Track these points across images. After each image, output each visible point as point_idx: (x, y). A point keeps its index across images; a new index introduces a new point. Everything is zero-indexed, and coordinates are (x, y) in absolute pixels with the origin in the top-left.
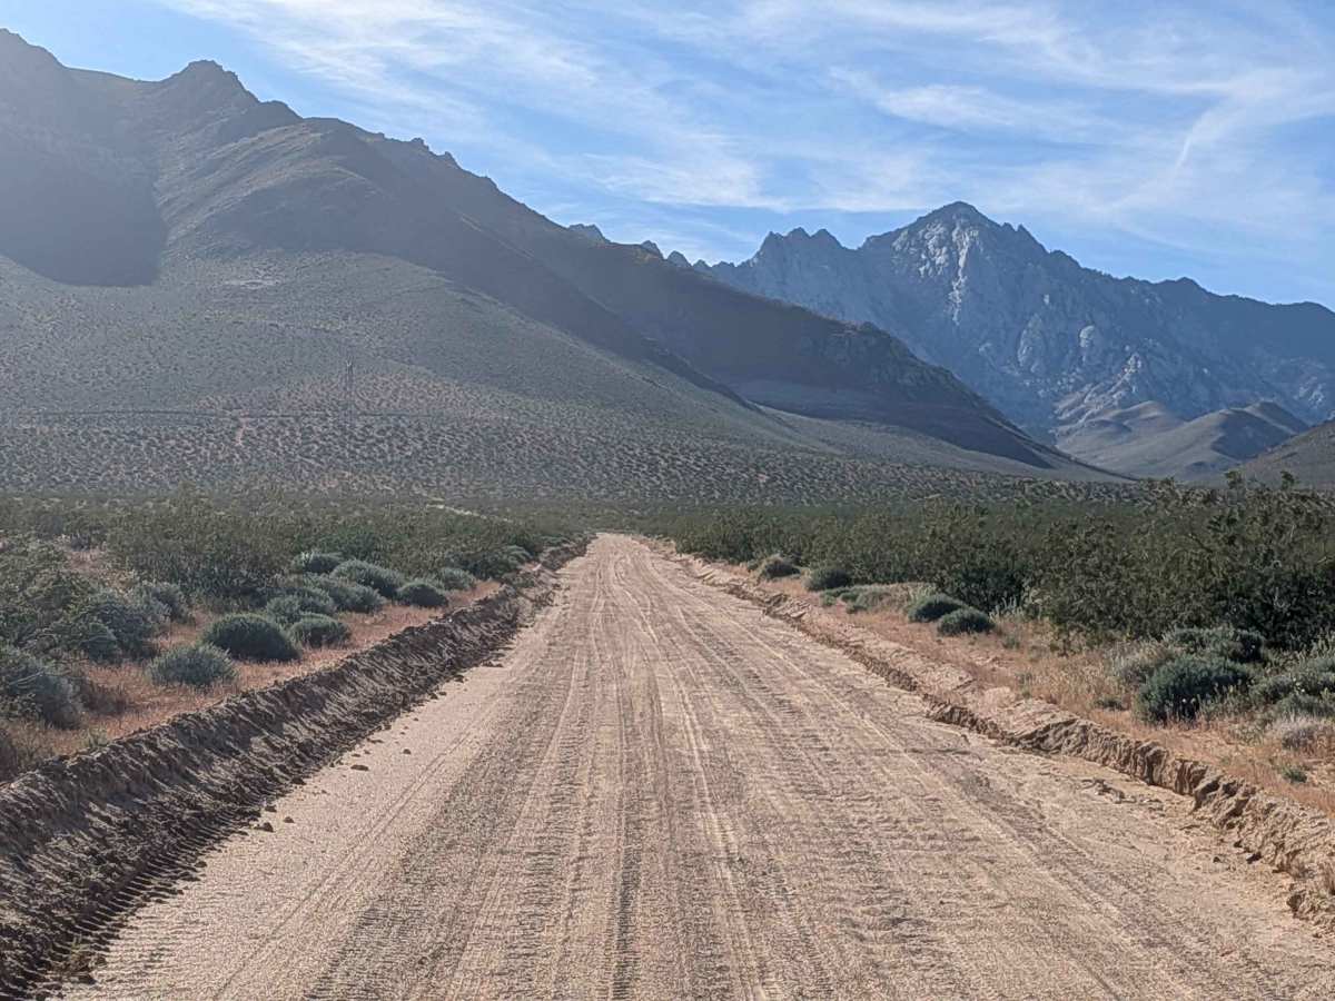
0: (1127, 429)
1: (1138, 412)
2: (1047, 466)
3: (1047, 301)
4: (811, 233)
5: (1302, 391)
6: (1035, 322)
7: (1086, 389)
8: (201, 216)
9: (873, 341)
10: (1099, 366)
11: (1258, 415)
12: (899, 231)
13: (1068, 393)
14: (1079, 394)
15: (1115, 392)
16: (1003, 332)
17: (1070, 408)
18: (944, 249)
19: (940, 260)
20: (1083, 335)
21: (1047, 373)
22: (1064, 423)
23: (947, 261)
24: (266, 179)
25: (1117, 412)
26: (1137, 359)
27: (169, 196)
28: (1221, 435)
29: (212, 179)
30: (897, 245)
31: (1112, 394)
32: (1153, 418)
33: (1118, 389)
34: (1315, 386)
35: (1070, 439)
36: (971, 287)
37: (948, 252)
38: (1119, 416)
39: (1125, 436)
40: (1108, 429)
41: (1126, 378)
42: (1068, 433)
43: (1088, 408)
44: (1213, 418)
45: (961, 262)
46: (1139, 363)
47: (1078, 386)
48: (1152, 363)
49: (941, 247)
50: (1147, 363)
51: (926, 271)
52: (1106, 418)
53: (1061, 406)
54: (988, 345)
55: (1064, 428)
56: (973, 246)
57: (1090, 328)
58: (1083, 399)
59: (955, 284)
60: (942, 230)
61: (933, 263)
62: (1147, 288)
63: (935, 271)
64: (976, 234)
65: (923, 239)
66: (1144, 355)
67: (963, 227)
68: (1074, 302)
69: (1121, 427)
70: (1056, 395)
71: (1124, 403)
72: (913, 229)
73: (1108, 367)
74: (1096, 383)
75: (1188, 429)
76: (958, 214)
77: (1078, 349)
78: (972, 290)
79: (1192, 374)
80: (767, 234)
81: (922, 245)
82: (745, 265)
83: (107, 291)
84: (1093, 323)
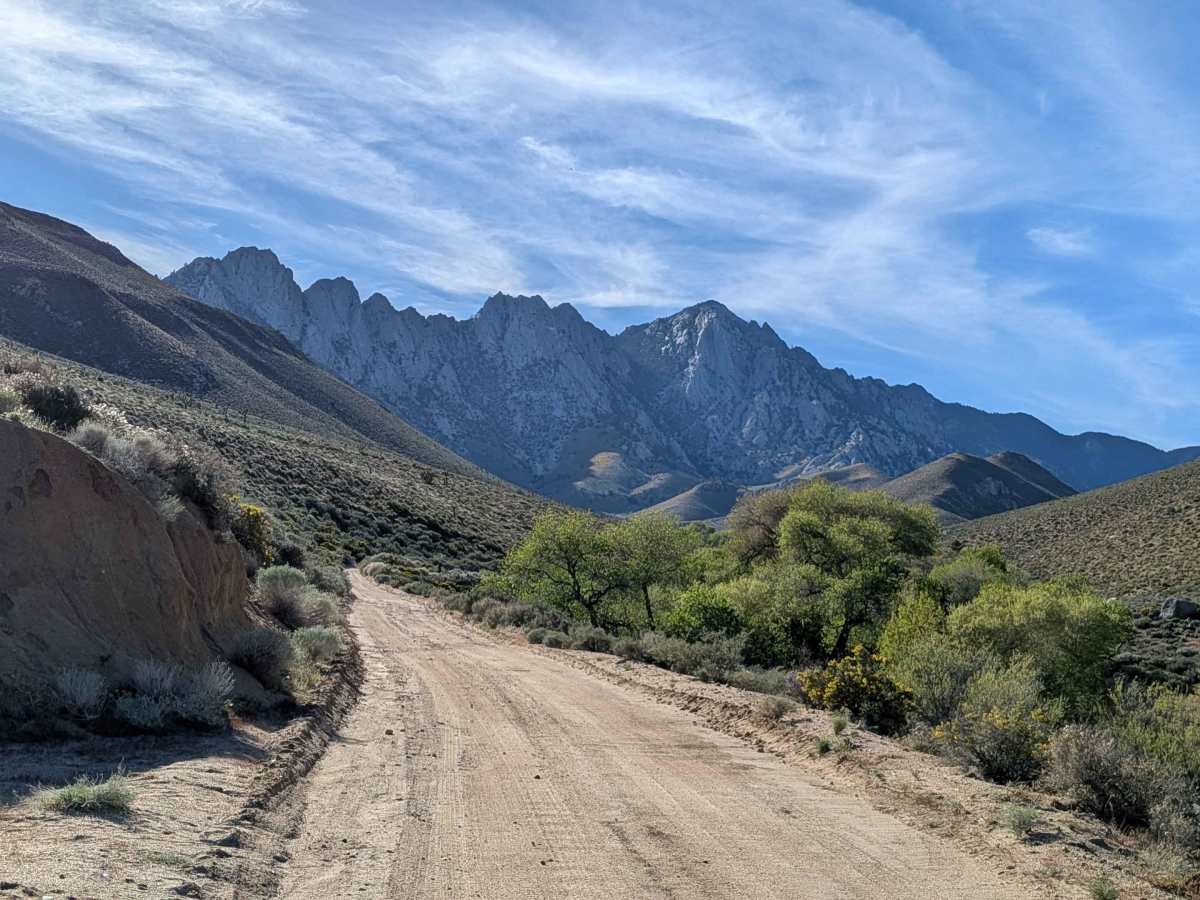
6: (761, 396)
7: (805, 461)
10: (821, 439)
13: (786, 465)
15: (833, 464)
16: (731, 406)
18: (685, 331)
19: (680, 340)
20: (807, 410)
21: (768, 446)
23: (686, 341)
26: (859, 433)
28: (948, 486)
30: (647, 332)
31: (830, 465)
32: (863, 480)
33: (836, 461)
36: (704, 363)
37: (689, 333)
41: (847, 450)
44: (938, 466)
45: (698, 341)
46: (861, 436)
47: (797, 459)
48: (874, 439)
49: (683, 331)
50: (869, 437)
51: (667, 350)
56: (709, 327)
58: (802, 469)
59: (690, 361)
61: (674, 343)
63: (674, 351)
65: (671, 325)
66: (866, 431)
68: (801, 379)
70: (774, 465)
73: (829, 440)
74: (816, 455)
77: (801, 423)
78: (706, 366)
79: (915, 453)
80: (496, 294)
81: (668, 330)
82: (465, 322)
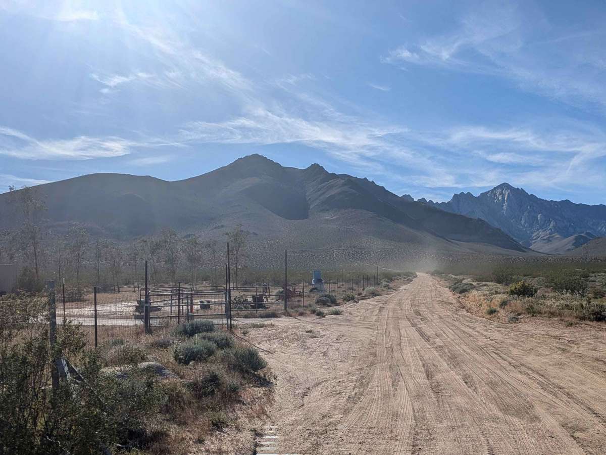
0: (551, 241)
1: (553, 236)
2: (525, 252)
3: (529, 207)
4: (465, 193)
5: (600, 228)
6: (526, 214)
7: (540, 230)
8: (318, 202)
9: (480, 223)
10: (543, 224)
11: (585, 236)
12: (489, 191)
13: (535, 232)
14: (538, 232)
16: (517, 217)
17: (536, 236)
19: (500, 198)
20: (539, 216)
21: (530, 227)
22: (535, 240)
23: (502, 198)
24: (333, 192)
25: (549, 236)
26: (553, 222)
27: (310, 197)
28: (574, 241)
29: (319, 193)
30: (488, 195)
31: (547, 231)
32: (557, 238)
33: (549, 230)
34: (603, 227)
35: (535, 244)
36: (508, 205)
37: (502, 196)
38: (548, 237)
39: (550, 243)
40: (545, 241)
41: (551, 227)
42: (535, 242)
43: (541, 235)
44: (572, 237)
45: (506, 199)
47: (538, 230)
49: (500, 195)
50: (556, 222)
51: (496, 201)
52: (545, 238)
53: (533, 235)
54: (514, 220)
55: (533, 241)
56: (509, 194)
57: (541, 214)
59: (504, 205)
60: (500, 190)
61: (498, 199)
62: (556, 203)
63: (499, 201)
64: (509, 191)
65: (495, 193)
67: (506, 190)
68: (536, 208)
69: (549, 240)
70: (532, 232)
71: (550, 234)
72: (492, 191)
73: (546, 224)
74: (543, 229)
75: (566, 240)
76: (505, 186)
77: (537, 220)
79: (569, 225)
80: (454, 194)
81: (495, 195)
82: (449, 202)
83: (298, 221)
84: (542, 213)
